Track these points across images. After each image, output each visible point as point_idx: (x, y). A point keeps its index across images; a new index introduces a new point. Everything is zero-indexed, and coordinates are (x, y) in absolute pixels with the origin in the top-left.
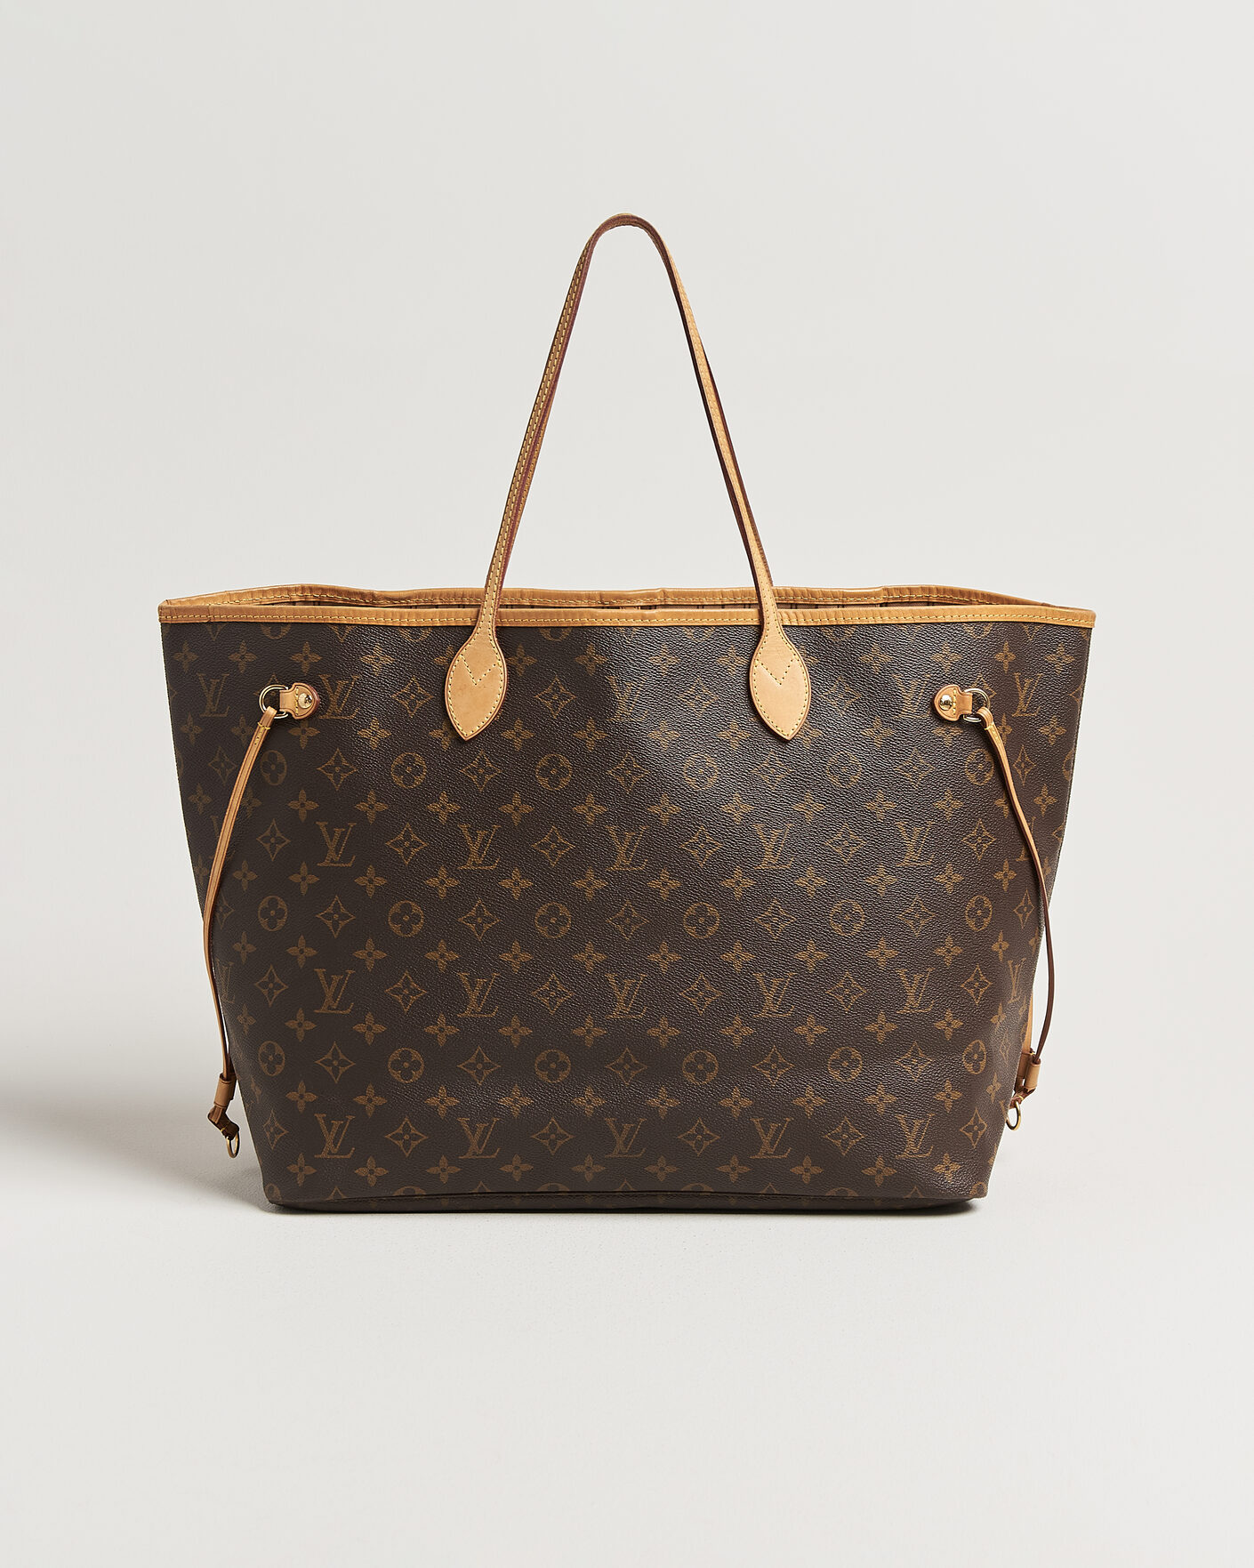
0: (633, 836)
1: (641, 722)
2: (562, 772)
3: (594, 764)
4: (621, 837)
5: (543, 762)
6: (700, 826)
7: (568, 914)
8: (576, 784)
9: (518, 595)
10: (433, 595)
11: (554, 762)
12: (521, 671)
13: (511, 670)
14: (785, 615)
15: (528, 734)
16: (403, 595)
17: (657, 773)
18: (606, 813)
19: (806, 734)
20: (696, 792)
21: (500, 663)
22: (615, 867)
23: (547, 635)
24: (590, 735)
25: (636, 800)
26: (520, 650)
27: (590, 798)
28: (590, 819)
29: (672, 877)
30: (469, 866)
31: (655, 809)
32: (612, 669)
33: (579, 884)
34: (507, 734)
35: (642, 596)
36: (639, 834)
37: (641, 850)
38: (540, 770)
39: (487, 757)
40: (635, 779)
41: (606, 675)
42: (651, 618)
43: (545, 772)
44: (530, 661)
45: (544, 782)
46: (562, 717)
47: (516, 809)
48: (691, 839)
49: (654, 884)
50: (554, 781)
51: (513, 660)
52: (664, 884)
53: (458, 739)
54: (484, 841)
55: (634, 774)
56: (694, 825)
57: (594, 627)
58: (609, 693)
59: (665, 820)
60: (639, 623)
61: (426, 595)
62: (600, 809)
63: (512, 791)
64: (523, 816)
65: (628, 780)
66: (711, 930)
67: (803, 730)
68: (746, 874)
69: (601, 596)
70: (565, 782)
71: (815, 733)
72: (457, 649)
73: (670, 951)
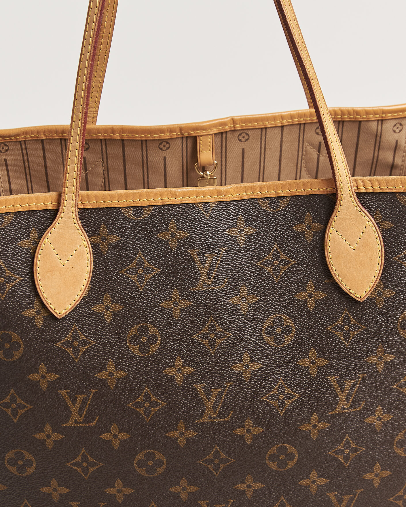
0: (219, 392)
1: (221, 290)
2: (152, 339)
3: (180, 331)
4: (208, 394)
5: (133, 331)
6: (279, 379)
7: (163, 458)
8: (165, 349)
9: (109, 131)
10: (38, 132)
11: (144, 331)
12: (104, 248)
13: (95, 248)
14: (360, 183)
15: (117, 307)
16: (11, 133)
17: (238, 334)
18: (194, 373)
19: (379, 294)
20: (274, 349)
21: (85, 243)
22: (204, 419)
23: (129, 214)
24: (176, 304)
25: (220, 360)
26: (104, 230)
27: (179, 361)
28: (179, 379)
29: (255, 425)
30: (71, 423)
31: (238, 367)
32: (193, 243)
33: (172, 434)
34: (97, 308)
35: (215, 126)
36: (225, 390)
37: (227, 404)
38: (131, 338)
39: (79, 330)
40: (219, 341)
41: (188, 248)
42: (226, 193)
43: (136, 340)
44: (113, 239)
45: (135, 349)
46: (148, 290)
47: (111, 375)
48: (271, 391)
49: (240, 431)
50: (144, 348)
51: (97, 239)
52: (249, 431)
53: (52, 317)
54: (84, 403)
55: (217, 337)
56: (273, 378)
57: (174, 205)
58: (191, 265)
59: (247, 376)
60: (215, 198)
61: (32, 132)
62: (188, 370)
63: (106, 360)
64: (118, 380)
65: (212, 343)
66: (291, 464)
67: (377, 291)
68: (322, 419)
69: (181, 129)
70: (154, 348)
71: (389, 293)
72: (41, 234)
73: (254, 482)
